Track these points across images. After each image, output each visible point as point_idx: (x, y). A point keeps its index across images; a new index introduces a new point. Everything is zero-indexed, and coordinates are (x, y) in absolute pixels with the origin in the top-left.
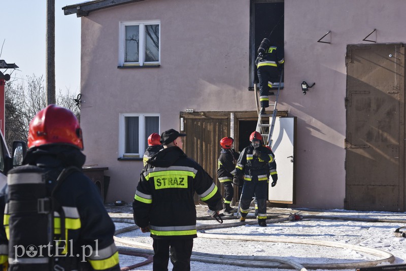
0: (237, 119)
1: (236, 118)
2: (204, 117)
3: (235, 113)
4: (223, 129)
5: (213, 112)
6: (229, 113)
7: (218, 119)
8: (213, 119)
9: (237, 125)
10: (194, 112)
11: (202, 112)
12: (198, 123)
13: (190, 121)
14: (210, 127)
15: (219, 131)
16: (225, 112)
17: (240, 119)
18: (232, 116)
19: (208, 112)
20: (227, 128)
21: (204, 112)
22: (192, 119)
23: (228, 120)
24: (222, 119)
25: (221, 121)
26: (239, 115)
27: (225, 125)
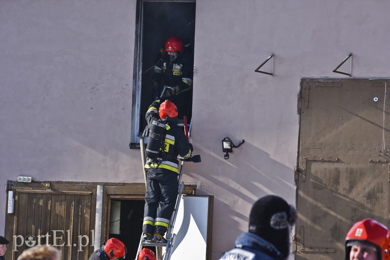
0: (109, 195)
1: (106, 195)
2: (49, 191)
3: (105, 185)
4: (82, 211)
5: (66, 182)
6: (94, 186)
7: (75, 195)
8: (66, 194)
9: (108, 206)
10: (33, 181)
11: (48, 182)
12: (38, 201)
13: (25, 197)
14: (60, 209)
15: (76, 215)
16: (87, 183)
17: (112, 197)
18: (99, 191)
19: (57, 182)
20: (89, 210)
21: (51, 183)
22: (29, 194)
23: (93, 197)
24: (81, 195)
25: (79, 199)
26: (112, 190)
27: (87, 206)
